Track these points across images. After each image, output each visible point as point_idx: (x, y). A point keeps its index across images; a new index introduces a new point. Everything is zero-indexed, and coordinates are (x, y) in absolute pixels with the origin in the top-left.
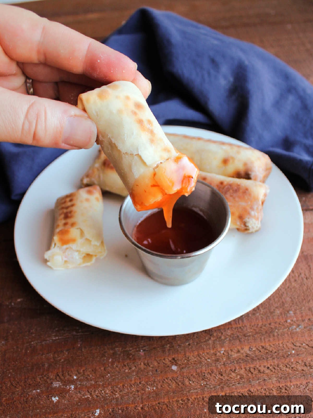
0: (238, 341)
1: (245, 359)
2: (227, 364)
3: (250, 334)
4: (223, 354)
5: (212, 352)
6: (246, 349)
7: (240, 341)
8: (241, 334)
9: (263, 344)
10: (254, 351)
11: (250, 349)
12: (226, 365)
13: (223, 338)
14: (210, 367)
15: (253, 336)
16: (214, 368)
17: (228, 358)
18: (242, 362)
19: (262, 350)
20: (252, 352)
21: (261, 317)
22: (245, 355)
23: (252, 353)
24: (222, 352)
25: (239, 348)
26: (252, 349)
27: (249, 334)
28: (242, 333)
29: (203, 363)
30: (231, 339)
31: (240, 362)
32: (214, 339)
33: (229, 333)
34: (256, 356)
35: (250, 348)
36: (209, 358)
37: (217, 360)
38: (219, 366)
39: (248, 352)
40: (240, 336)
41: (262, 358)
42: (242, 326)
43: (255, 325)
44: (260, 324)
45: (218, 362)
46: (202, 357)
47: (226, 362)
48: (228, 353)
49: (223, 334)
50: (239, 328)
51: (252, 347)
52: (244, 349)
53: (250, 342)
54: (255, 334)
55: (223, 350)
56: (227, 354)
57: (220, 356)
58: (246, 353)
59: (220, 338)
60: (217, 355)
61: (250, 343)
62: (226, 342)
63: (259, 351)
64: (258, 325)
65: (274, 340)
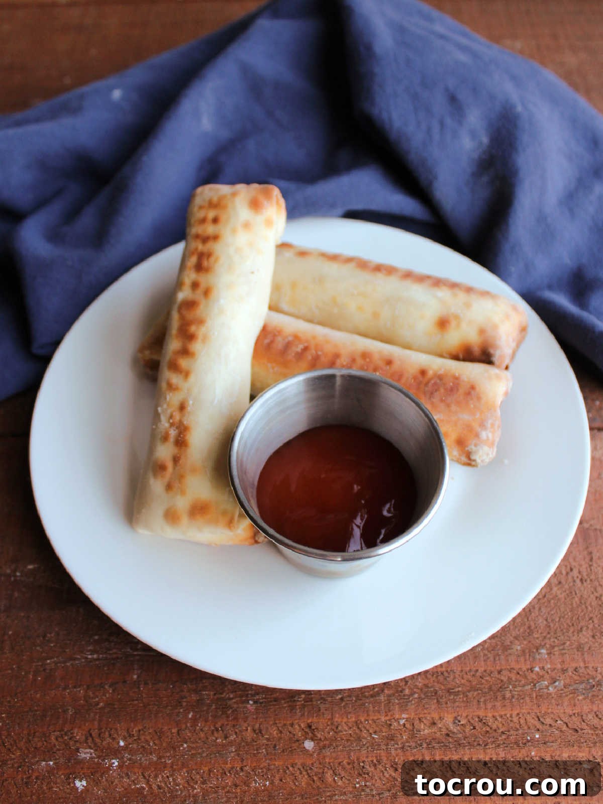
0: (435, 701)
1: (444, 740)
2: (409, 749)
3: (460, 689)
4: (404, 725)
5: (383, 719)
6: (449, 719)
7: (438, 701)
8: (443, 687)
9: (481, 713)
10: (462, 725)
11: (456, 721)
12: (407, 750)
13: (407, 692)
14: (375, 752)
15: (463, 693)
16: (383, 753)
17: (413, 736)
18: (437, 746)
19: (478, 725)
20: (458, 728)
21: (485, 655)
22: (444, 731)
23: (458, 730)
24: (402, 722)
25: (436, 716)
26: (459, 721)
27: (457, 690)
28: (444, 685)
29: (363, 740)
30: (423, 696)
31: (433, 747)
32: (391, 692)
33: (420, 682)
34: (465, 738)
35: (456, 718)
36: (375, 732)
37: (391, 738)
38: (393, 752)
39: (451, 727)
40: (440, 692)
41: (475, 744)
42: (447, 671)
43: (470, 670)
44: (481, 670)
45: (393, 742)
46: (363, 729)
47: (407, 744)
48: (413, 724)
49: (409, 683)
50: (440, 674)
51: (459, 718)
52: (443, 719)
53: (458, 706)
54: (469, 691)
55: (404, 718)
56: (411, 728)
57: (396, 730)
58: (447, 729)
59: (401, 692)
60: (392, 727)
61: (458, 709)
62: (412, 700)
63: (472, 728)
64: (477, 671)
65: (505, 706)
